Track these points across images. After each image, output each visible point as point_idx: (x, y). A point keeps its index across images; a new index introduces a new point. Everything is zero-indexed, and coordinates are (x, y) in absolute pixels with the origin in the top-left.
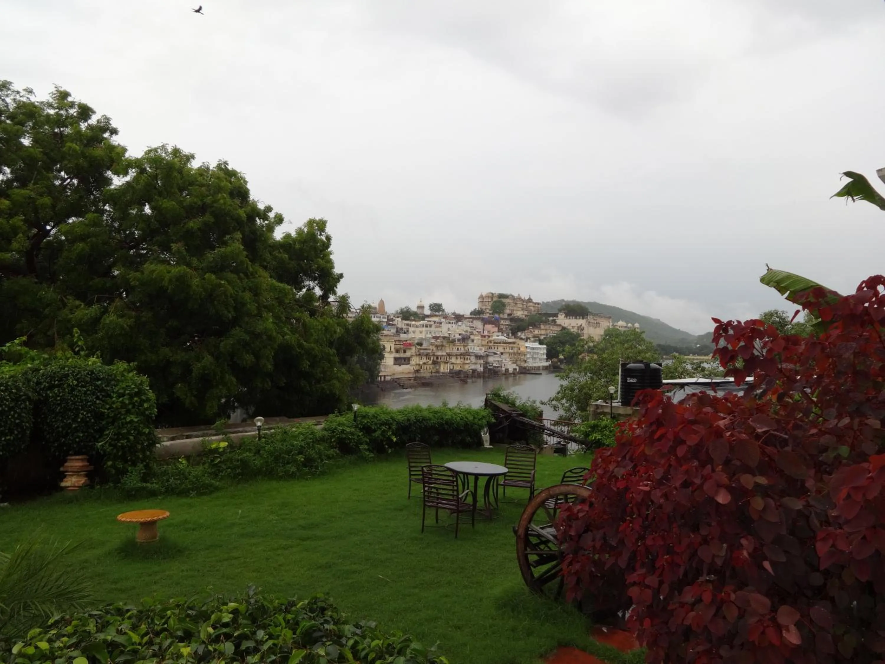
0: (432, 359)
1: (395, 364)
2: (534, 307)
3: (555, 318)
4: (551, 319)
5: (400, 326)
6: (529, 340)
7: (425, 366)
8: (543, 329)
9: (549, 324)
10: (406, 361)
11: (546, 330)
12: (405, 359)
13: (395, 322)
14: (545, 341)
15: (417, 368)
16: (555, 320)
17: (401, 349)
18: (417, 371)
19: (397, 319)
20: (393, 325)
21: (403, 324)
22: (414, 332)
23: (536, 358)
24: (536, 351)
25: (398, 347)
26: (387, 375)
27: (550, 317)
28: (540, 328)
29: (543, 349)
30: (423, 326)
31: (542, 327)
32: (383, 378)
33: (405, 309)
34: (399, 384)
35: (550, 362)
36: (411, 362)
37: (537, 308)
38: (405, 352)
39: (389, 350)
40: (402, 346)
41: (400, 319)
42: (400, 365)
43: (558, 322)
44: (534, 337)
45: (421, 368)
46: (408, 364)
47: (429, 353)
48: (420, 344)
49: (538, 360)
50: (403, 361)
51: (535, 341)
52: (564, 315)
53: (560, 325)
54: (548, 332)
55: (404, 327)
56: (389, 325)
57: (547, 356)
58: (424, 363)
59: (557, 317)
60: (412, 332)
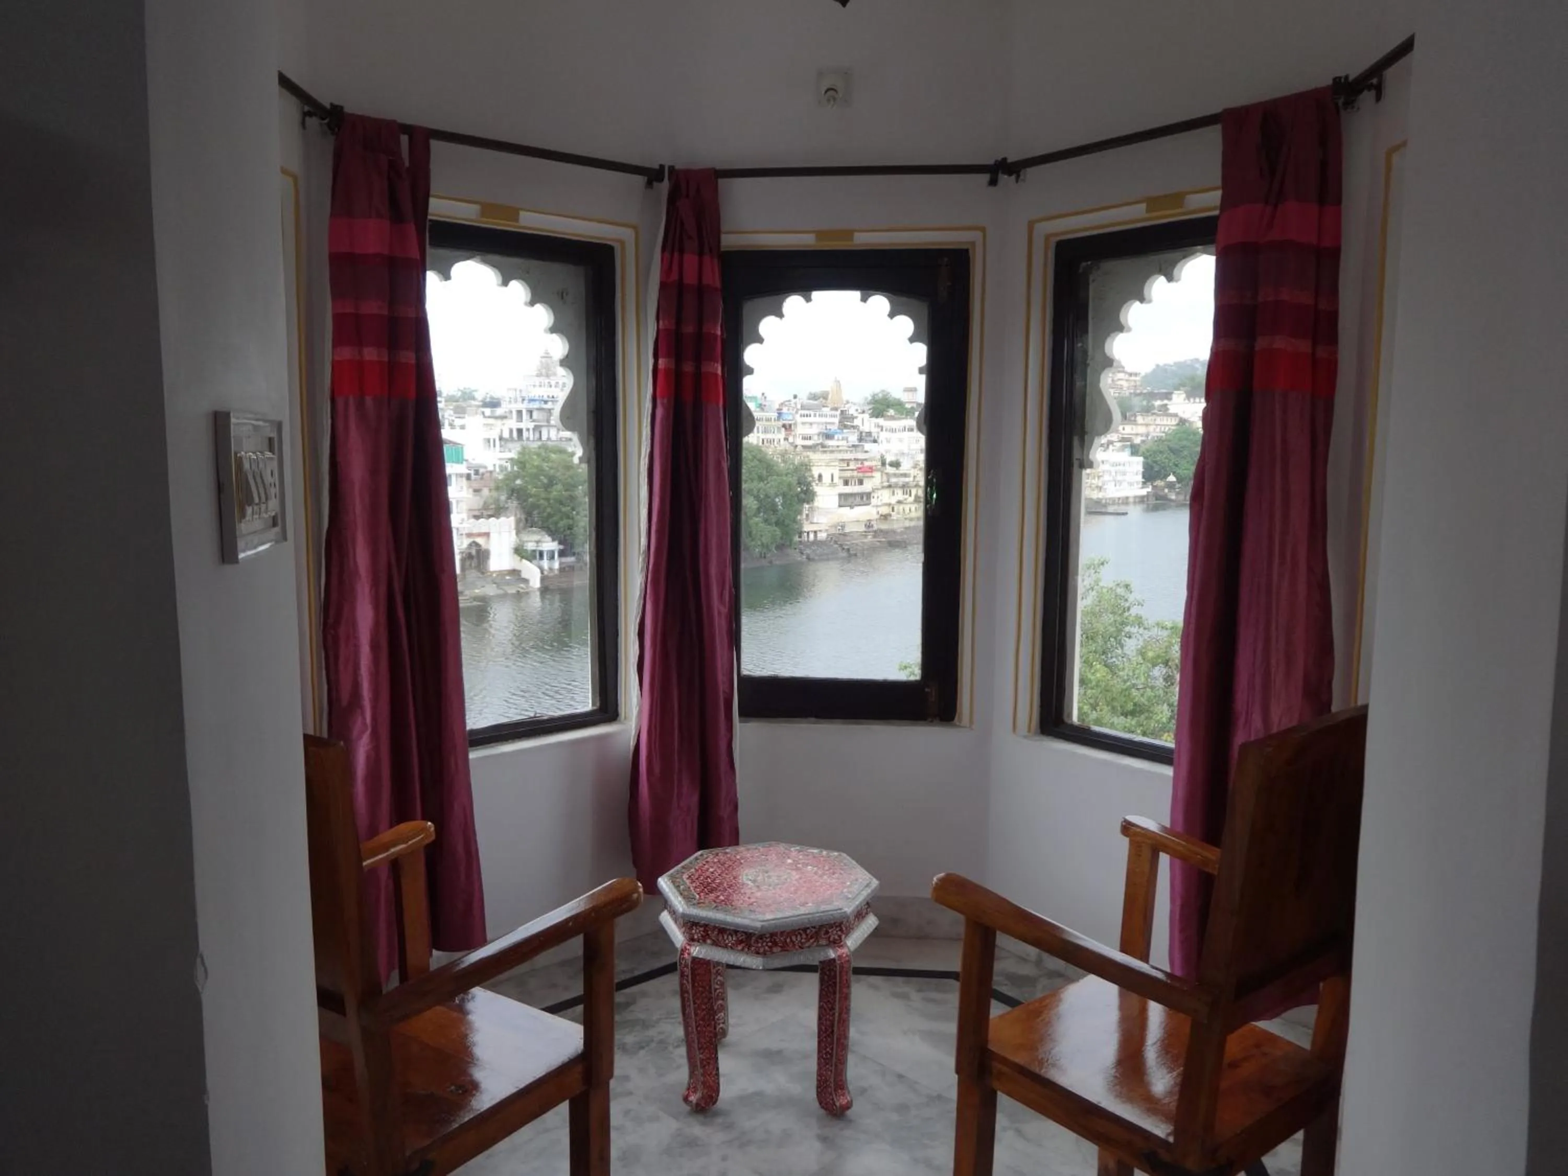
0: (914, 492)
1: (840, 506)
2: (1127, 380)
3: (1166, 402)
4: (1158, 403)
5: (866, 428)
6: (1111, 447)
7: (901, 507)
8: (1142, 425)
9: (1154, 414)
10: (865, 498)
11: (1147, 425)
12: (861, 495)
13: (857, 422)
14: (1143, 449)
15: (885, 510)
16: (1166, 405)
17: (852, 477)
18: (885, 517)
19: (861, 416)
20: (854, 427)
21: (873, 425)
22: (888, 441)
23: (1120, 482)
24: (1121, 468)
25: (848, 474)
26: (820, 531)
27: (1156, 400)
28: (1134, 422)
29: (1137, 464)
30: (904, 429)
31: (1140, 419)
32: (812, 536)
33: (880, 395)
34: (841, 545)
35: (1149, 489)
36: (872, 500)
37: (1133, 383)
38: (861, 482)
39: (830, 481)
40: (855, 473)
41: (866, 416)
42: (851, 507)
43: (1172, 409)
44: (1123, 440)
45: (893, 510)
46: (869, 504)
47: (907, 483)
48: (896, 464)
49: (1125, 485)
50: (858, 499)
51: (1123, 449)
52: (1184, 396)
53: (1176, 415)
54: (1151, 428)
55: (874, 430)
56: (846, 427)
57: (1144, 477)
58: (899, 502)
59: (1170, 399)
60: (884, 441)
